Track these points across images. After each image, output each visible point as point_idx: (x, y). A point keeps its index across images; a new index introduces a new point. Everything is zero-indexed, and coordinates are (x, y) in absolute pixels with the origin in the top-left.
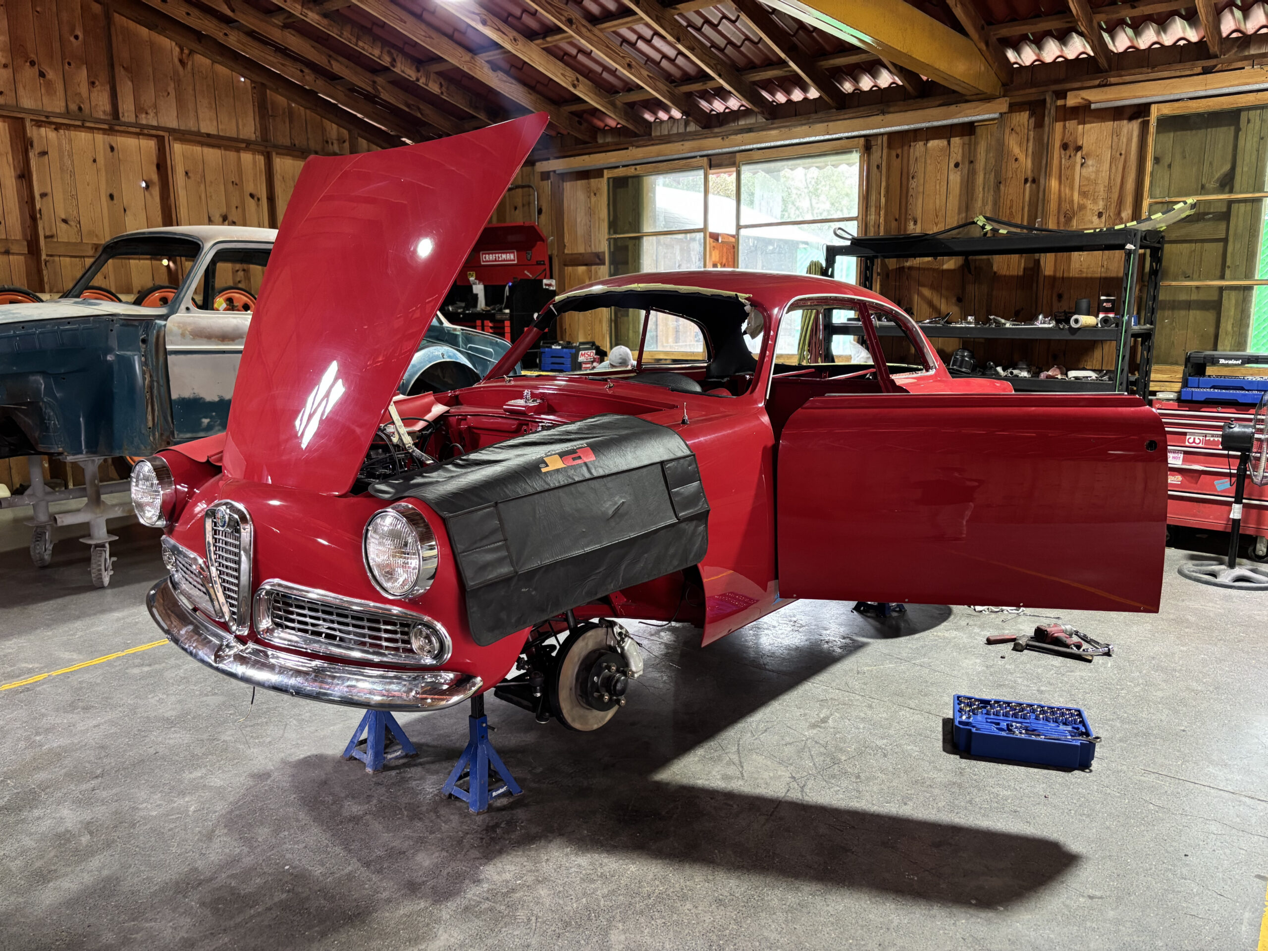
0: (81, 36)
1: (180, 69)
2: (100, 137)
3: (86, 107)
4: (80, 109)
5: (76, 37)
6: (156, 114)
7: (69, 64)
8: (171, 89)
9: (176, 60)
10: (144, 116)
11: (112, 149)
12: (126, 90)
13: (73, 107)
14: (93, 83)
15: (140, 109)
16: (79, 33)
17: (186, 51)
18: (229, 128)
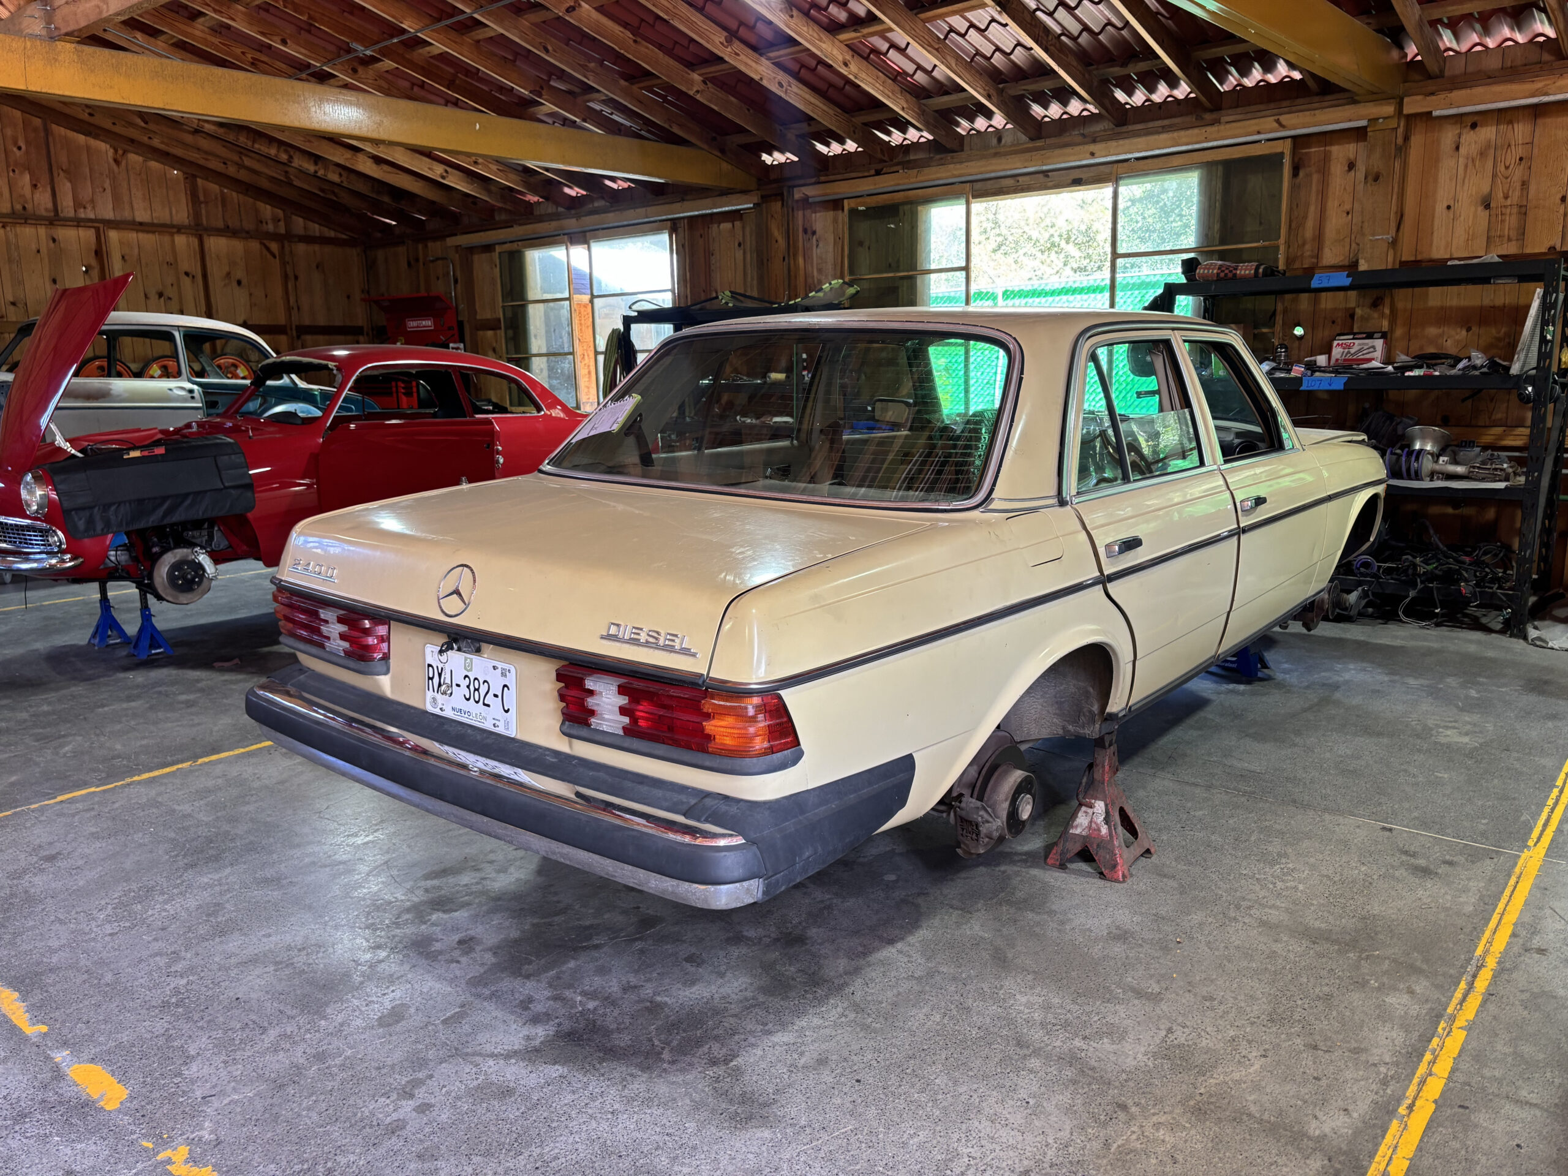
0: (24, 147)
1: (115, 167)
2: (42, 231)
3: (29, 206)
4: (24, 208)
5: (19, 148)
6: (94, 208)
7: (14, 171)
8: (107, 185)
9: (111, 161)
10: (82, 210)
11: (54, 240)
12: (65, 188)
13: (18, 207)
14: (35, 186)
15: (78, 205)
16: (22, 144)
17: (120, 152)
18: (162, 215)
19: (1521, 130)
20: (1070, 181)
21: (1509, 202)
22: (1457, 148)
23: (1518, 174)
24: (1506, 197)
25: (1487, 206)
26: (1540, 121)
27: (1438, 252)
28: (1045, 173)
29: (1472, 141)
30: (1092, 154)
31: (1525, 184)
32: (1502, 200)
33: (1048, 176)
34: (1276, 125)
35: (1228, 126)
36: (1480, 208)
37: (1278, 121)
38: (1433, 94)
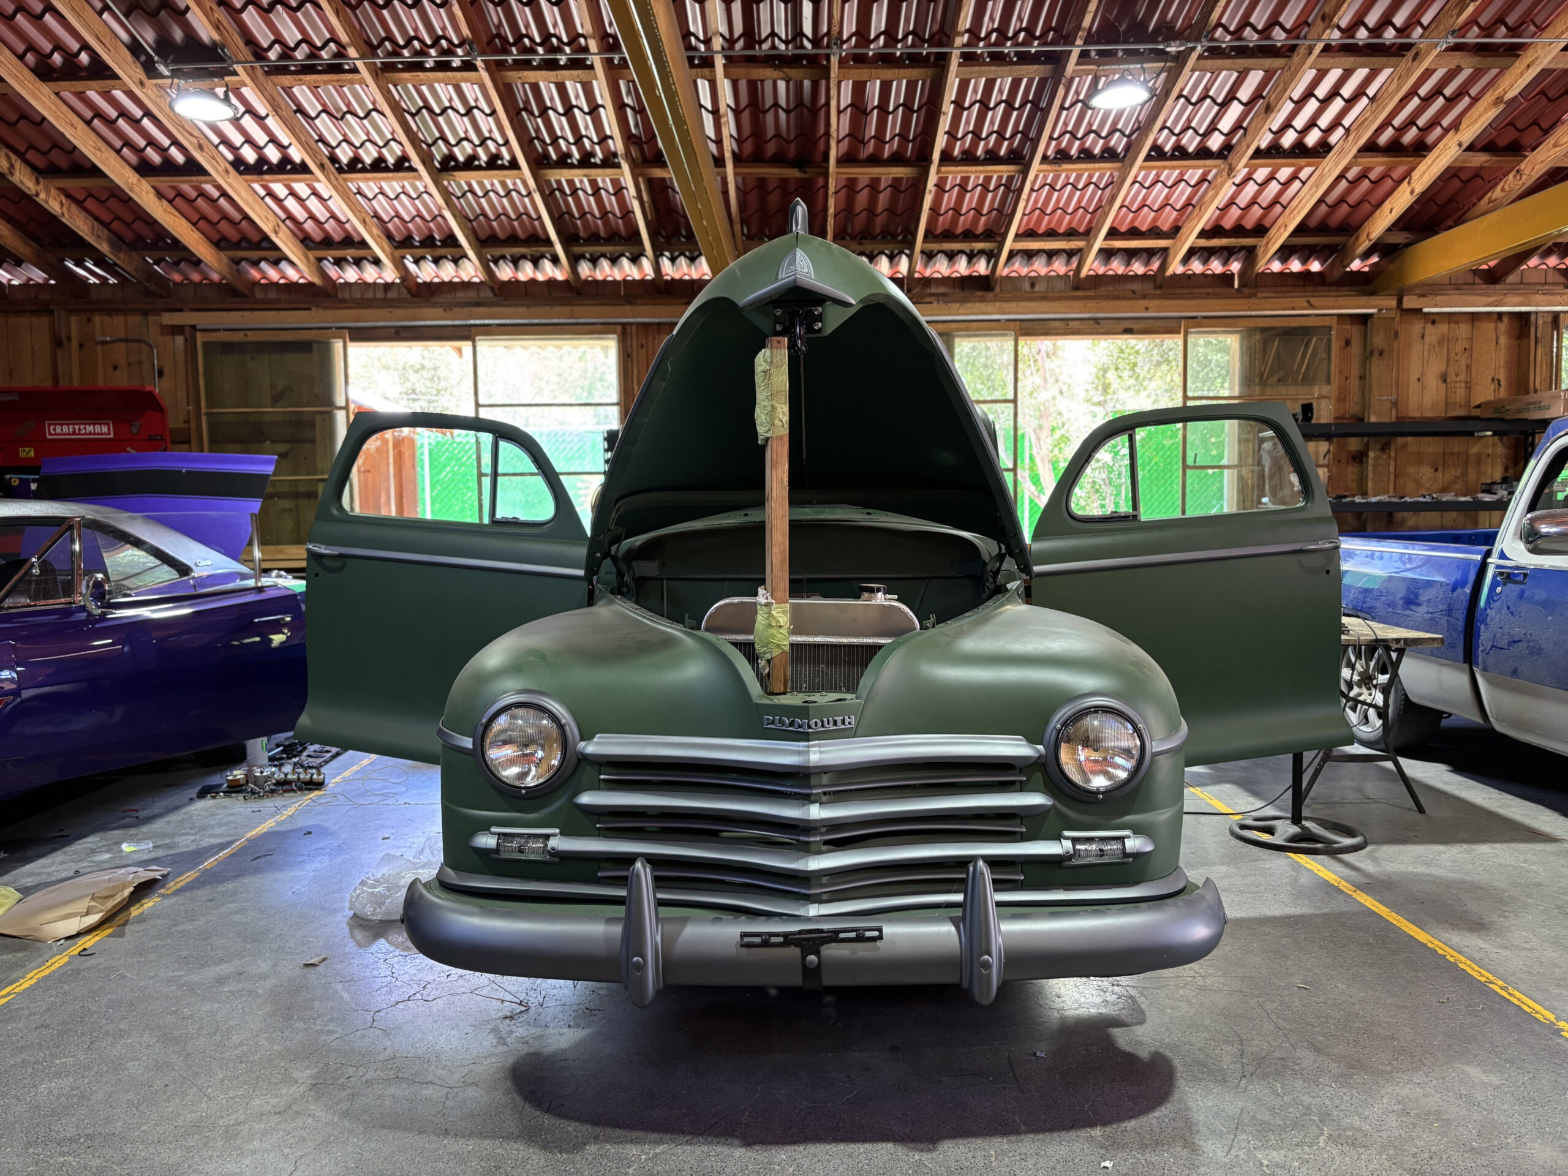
19: (1464, 329)
20: (1121, 330)
21: (1459, 378)
22: (1423, 337)
23: (1464, 360)
24: (1457, 375)
25: (1445, 381)
26: (1476, 324)
27: (1414, 413)
28: (1096, 320)
29: (1433, 333)
30: (1147, 309)
31: (1468, 367)
32: (1454, 377)
33: (1098, 323)
34: (1306, 304)
35: (1263, 301)
36: (1440, 382)
37: (1308, 302)
38: (1424, 296)
